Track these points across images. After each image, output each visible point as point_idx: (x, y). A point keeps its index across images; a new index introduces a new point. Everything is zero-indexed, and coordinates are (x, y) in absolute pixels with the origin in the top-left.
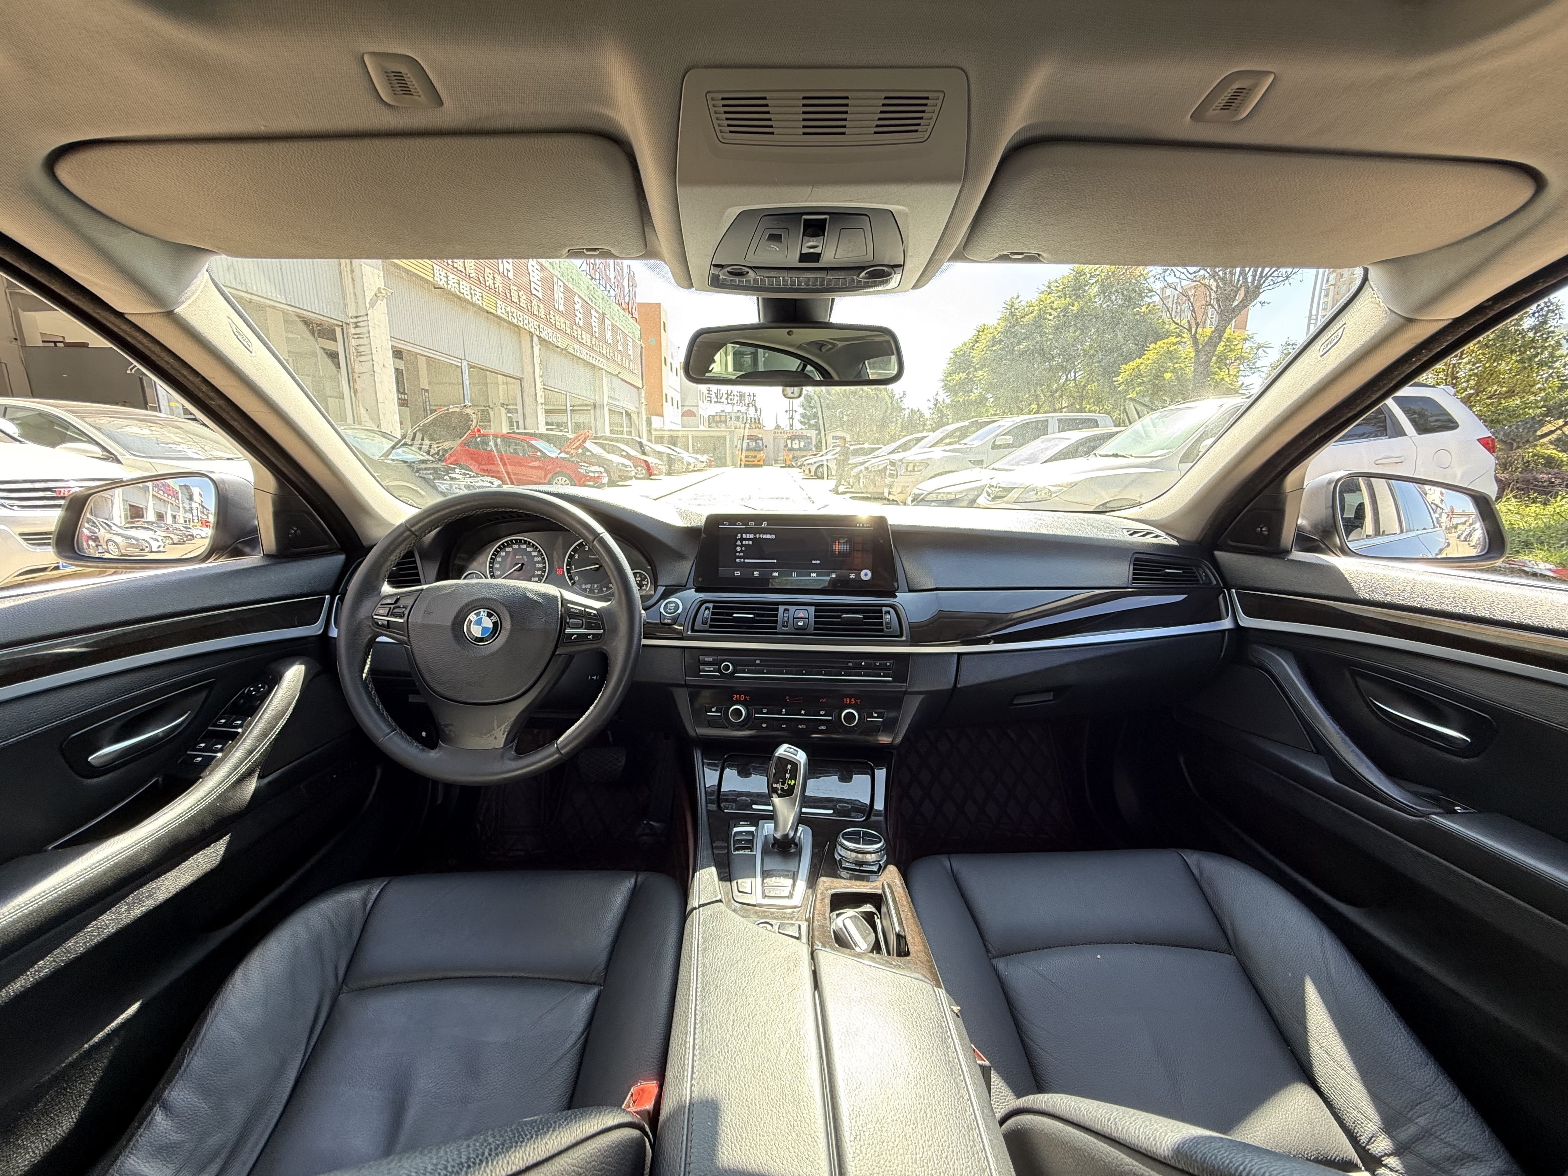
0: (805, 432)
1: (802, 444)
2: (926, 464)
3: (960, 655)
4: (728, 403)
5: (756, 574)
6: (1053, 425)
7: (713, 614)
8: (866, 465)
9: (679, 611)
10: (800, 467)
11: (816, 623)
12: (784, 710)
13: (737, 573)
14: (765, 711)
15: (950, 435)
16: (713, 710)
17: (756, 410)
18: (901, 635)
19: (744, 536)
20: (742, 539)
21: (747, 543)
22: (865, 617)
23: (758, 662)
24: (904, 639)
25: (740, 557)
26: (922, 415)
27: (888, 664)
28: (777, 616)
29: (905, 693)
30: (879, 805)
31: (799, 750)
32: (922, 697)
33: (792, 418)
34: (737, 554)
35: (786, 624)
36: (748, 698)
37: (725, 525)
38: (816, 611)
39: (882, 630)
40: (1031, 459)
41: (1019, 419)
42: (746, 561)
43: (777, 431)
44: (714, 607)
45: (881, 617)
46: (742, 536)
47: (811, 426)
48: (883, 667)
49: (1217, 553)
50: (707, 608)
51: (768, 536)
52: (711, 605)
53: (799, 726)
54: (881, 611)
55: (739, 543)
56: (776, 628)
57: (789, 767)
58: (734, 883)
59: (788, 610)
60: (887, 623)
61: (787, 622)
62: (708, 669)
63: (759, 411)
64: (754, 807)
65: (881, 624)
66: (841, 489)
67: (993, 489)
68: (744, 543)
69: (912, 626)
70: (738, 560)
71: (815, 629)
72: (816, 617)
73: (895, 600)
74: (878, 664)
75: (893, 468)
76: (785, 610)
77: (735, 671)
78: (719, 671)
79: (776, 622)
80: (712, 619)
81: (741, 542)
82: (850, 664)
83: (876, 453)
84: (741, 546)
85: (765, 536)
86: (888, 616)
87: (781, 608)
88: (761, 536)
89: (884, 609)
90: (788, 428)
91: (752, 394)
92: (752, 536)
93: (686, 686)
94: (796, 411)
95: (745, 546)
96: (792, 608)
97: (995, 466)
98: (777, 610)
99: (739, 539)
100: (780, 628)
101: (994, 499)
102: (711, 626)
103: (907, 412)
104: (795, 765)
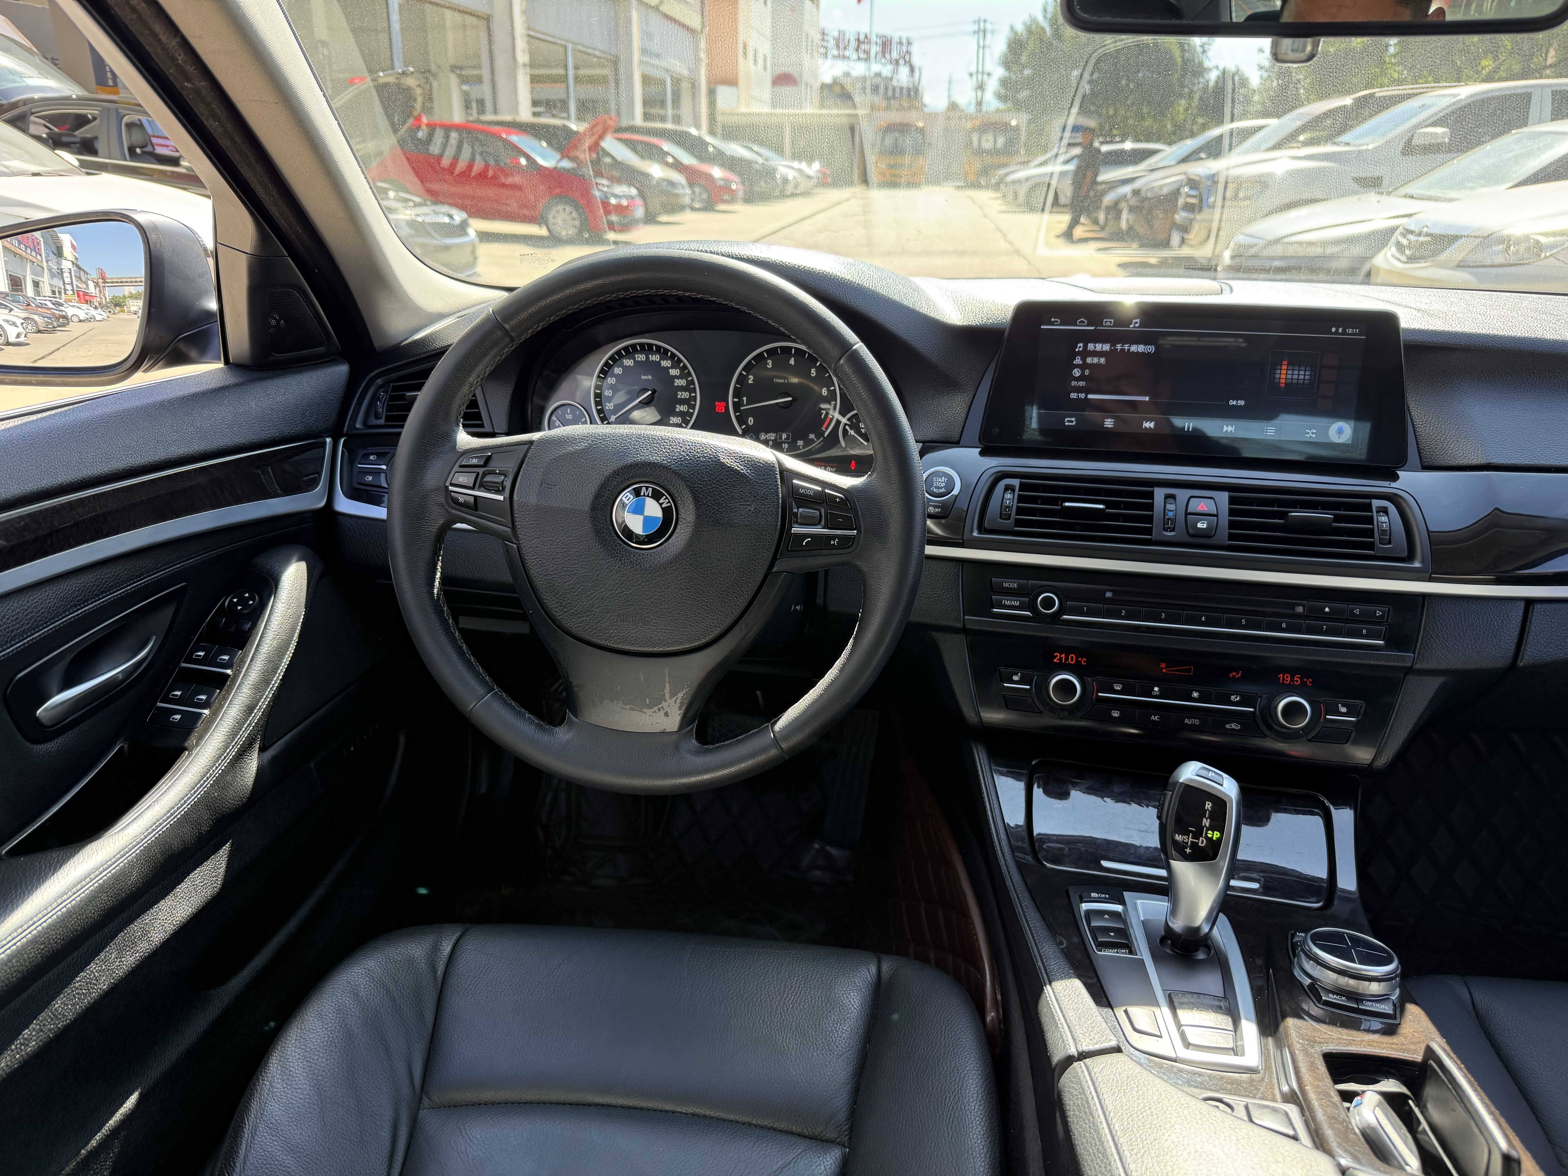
0: (1006, 117)
1: (1001, 141)
2: (1262, 183)
3: (1529, 602)
4: (859, 59)
5: (1109, 423)
6: (1542, 104)
7: (1021, 499)
8: (1137, 185)
9: (955, 492)
10: (997, 187)
11: (1232, 525)
12: (1156, 689)
13: (1070, 421)
14: (1118, 687)
15: (1315, 123)
16: (1015, 678)
17: (912, 70)
18: (1410, 557)
19: (1091, 347)
20: (1086, 353)
21: (1095, 360)
22: (1337, 519)
23: (1109, 595)
24: (1417, 565)
25: (1078, 390)
26: (1244, 82)
27: (1379, 613)
28: (1151, 507)
29: (1410, 671)
30: (1348, 882)
31: (1225, 775)
32: (1441, 680)
33: (981, 87)
34: (1073, 383)
35: (1169, 524)
36: (1083, 661)
37: (1052, 324)
38: (1232, 501)
39: (1371, 546)
40: (1489, 178)
41: (1465, 92)
42: (1090, 396)
43: (952, 114)
44: (1023, 487)
45: (1370, 520)
46: (1085, 347)
47: (1018, 106)
48: (1367, 619)
50: (1008, 488)
51: (1141, 348)
52: (1016, 482)
53: (1186, 721)
54: (1368, 508)
55: (1078, 361)
56: (1149, 531)
57: (1208, 805)
58: (1120, 1012)
59: (1173, 497)
60: (1384, 532)
61: (1174, 521)
62: (1008, 603)
63: (917, 74)
64: (1105, 864)
65: (1370, 533)
67: (1412, 237)
68: (1089, 360)
69: (1437, 540)
70: (1073, 395)
71: (1231, 537)
72: (1232, 512)
73: (1393, 485)
74: (1357, 611)
75: (1194, 193)
76: (1168, 497)
77: (1062, 610)
78: (1032, 607)
79: (1150, 519)
80: (1020, 511)
81: (1084, 359)
82: (1300, 609)
83: (1151, 161)
84: (1084, 366)
85: (1134, 348)
86: (1384, 519)
87: (1159, 494)
88: (1126, 347)
89: (1376, 503)
90: (972, 109)
91: (904, 41)
92: (1106, 347)
93: (964, 632)
94: (989, 74)
95: (1091, 366)
96: (1182, 494)
97: (1410, 189)
98: (1151, 495)
99: (1079, 353)
100: (1158, 532)
101: (1411, 259)
102: (1018, 523)
103: (1213, 76)
104: (1220, 804)
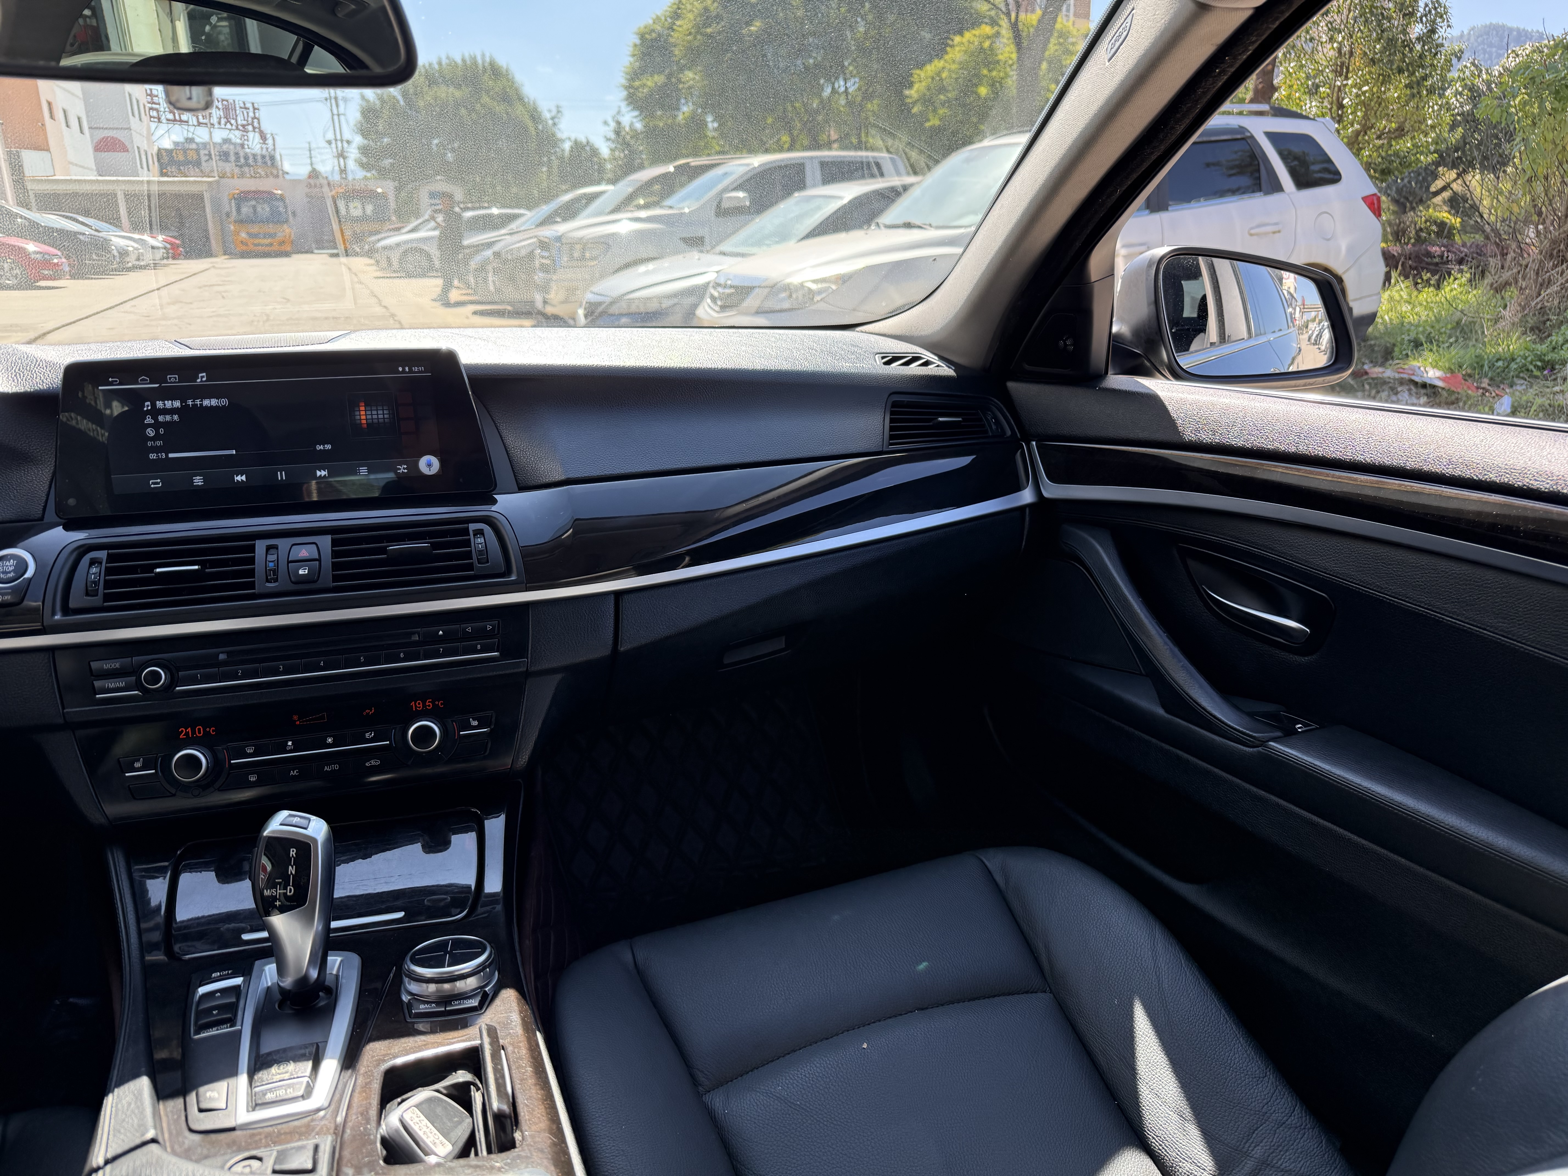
0: (371, 185)
1: (369, 209)
2: (606, 243)
3: (618, 594)
4: (199, 124)
5: (198, 481)
6: (813, 172)
7: (109, 571)
8: (496, 248)
9: (29, 574)
10: (370, 254)
11: (336, 567)
12: (290, 743)
13: (156, 484)
14: (250, 750)
15: (644, 189)
16: (137, 765)
17: (263, 137)
18: (508, 572)
19: (159, 404)
20: (155, 412)
21: (168, 418)
22: (434, 546)
23: (222, 657)
24: (513, 578)
25: (156, 450)
26: (595, 152)
27: (489, 628)
28: (252, 561)
29: (528, 674)
30: (494, 884)
31: (313, 818)
32: (558, 677)
33: (342, 155)
34: (149, 444)
35: (272, 575)
36: (211, 730)
37: (111, 384)
38: (334, 543)
39: (470, 567)
42: (171, 455)
43: (312, 181)
44: (110, 559)
45: (468, 543)
46: (153, 405)
47: (383, 174)
48: (480, 634)
49: (1011, 385)
50: (93, 562)
51: (214, 402)
52: (102, 555)
53: (326, 768)
54: (466, 532)
55: (149, 420)
56: (252, 585)
57: (293, 852)
58: (192, 1097)
59: (275, 547)
60: (480, 552)
61: (275, 571)
62: (112, 686)
63: (270, 141)
64: (246, 937)
65: (468, 555)
66: (454, 295)
67: (721, 290)
68: (161, 418)
69: (527, 553)
70: (153, 456)
71: (336, 578)
72: (335, 554)
73: (494, 508)
74: (469, 630)
75: (546, 254)
76: (269, 548)
77: (174, 681)
78: (138, 686)
79: (251, 573)
80: (108, 584)
81: (155, 418)
82: (416, 638)
84: (156, 426)
85: (206, 402)
86: (480, 540)
87: (260, 546)
88: (198, 402)
89: (472, 527)
90: (337, 177)
91: (249, 105)
92: (177, 404)
93: (70, 726)
94: (348, 142)
95: (165, 424)
96: (283, 544)
97: (724, 247)
98: (252, 549)
99: (148, 412)
100: (262, 585)
101: (721, 307)
102: (107, 597)
103: (567, 146)
104: (304, 847)
